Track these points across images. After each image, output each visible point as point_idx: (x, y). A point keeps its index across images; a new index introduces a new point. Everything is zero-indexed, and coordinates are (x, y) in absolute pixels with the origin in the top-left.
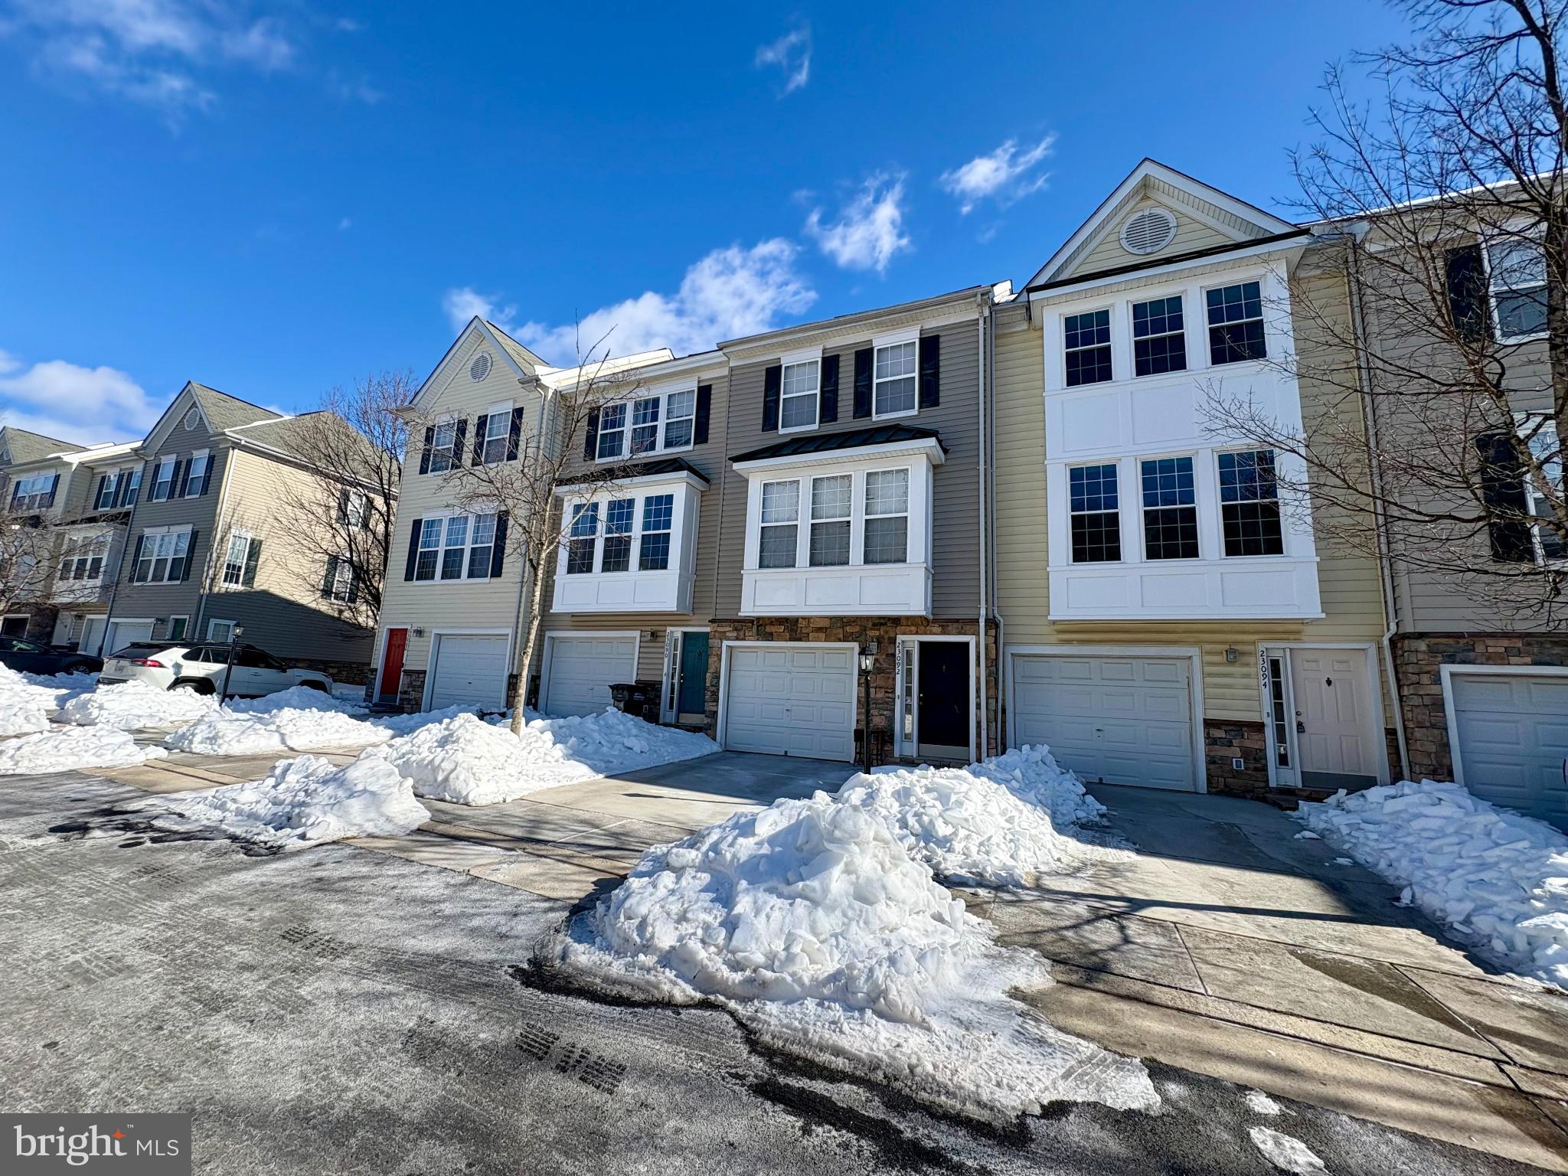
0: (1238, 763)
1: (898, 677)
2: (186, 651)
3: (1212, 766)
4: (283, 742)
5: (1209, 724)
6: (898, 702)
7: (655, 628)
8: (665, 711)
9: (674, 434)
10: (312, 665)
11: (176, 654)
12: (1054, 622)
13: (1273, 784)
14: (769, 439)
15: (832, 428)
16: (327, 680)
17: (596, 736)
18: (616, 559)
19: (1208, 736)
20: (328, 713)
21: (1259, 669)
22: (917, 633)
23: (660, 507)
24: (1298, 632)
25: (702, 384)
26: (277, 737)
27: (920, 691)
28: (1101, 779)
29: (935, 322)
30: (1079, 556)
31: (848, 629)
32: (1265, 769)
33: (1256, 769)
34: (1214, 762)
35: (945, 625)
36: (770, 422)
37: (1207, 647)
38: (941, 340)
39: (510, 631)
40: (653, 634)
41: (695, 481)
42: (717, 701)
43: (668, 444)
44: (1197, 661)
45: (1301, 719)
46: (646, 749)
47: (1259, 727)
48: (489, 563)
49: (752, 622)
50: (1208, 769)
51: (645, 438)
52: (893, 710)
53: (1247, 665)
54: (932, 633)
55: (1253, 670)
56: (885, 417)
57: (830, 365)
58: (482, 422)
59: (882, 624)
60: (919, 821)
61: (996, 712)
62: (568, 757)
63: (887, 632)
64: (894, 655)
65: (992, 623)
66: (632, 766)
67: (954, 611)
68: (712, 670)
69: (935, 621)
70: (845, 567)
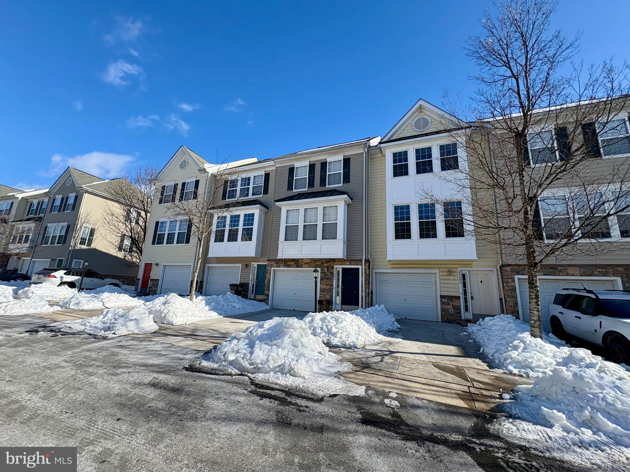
0: (451, 311)
1: (334, 281)
2: (65, 271)
3: (443, 312)
4: (103, 305)
5: (442, 297)
6: (334, 290)
7: (247, 263)
8: (250, 294)
9: (256, 191)
10: (113, 277)
11: (61, 273)
12: (390, 261)
13: (463, 318)
14: (290, 194)
15: (312, 190)
16: (120, 283)
17: (223, 303)
18: (233, 237)
19: (441, 301)
20: (121, 295)
21: (459, 277)
22: (341, 265)
23: (249, 218)
24: (471, 264)
25: (266, 173)
26: (101, 303)
27: (342, 285)
28: (406, 317)
29: (349, 153)
30: (397, 237)
31: (317, 263)
32: (460, 313)
33: (457, 313)
34: (443, 311)
35: (351, 261)
36: (290, 187)
37: (441, 270)
38: (351, 159)
39: (192, 264)
40: (246, 265)
41: (263, 208)
42: (269, 290)
43: (253, 194)
44: (438, 275)
45: (472, 295)
46: (241, 307)
47: (458, 298)
48: (185, 238)
49: (282, 260)
50: (441, 313)
51: (245, 192)
52: (332, 293)
53: (454, 276)
54: (346, 265)
55: (456, 278)
56: (331, 186)
57: (312, 167)
58: (184, 184)
59: (329, 261)
60: (327, 328)
61: (369, 293)
62: (210, 310)
63: (330, 264)
64: (333, 273)
65: (367, 261)
66: (235, 313)
67: (354, 257)
68: (267, 279)
69: (347, 260)
70: (316, 241)
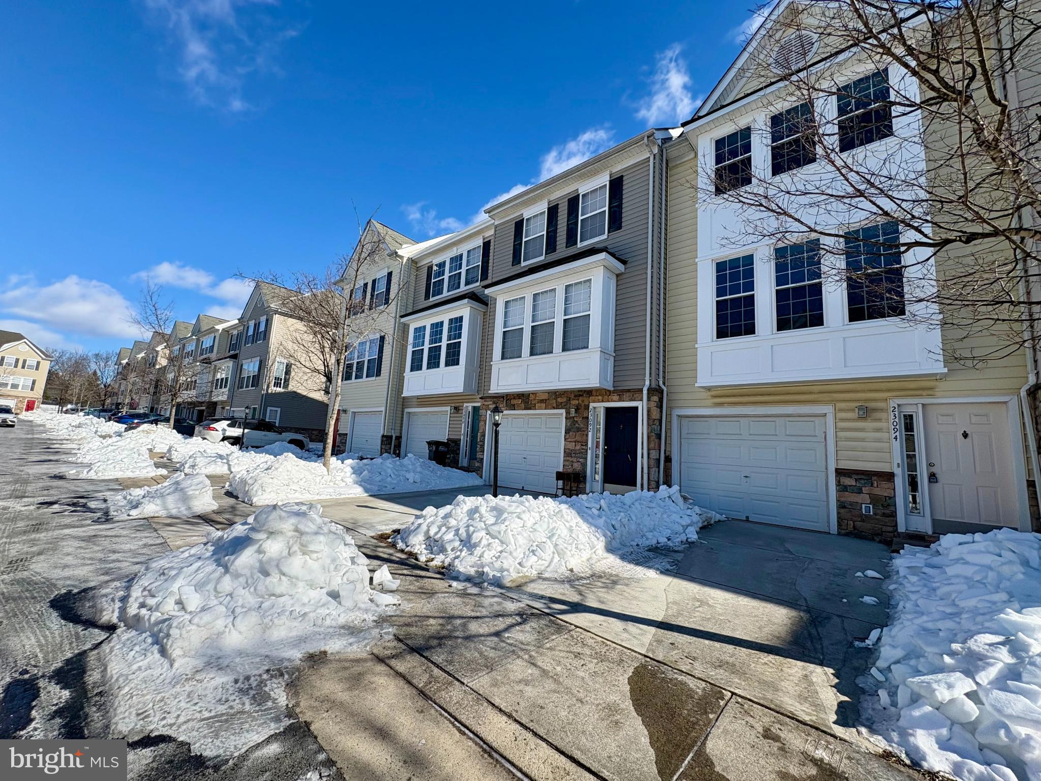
0: (867, 508)
1: (590, 434)
2: (229, 422)
3: (842, 511)
4: (229, 469)
5: (840, 472)
6: (589, 452)
7: (457, 405)
8: (462, 458)
9: (470, 276)
10: (297, 430)
11: (224, 424)
12: (709, 389)
13: (901, 529)
14: (517, 270)
15: (553, 257)
17: (389, 471)
18: (434, 363)
19: (838, 484)
21: (890, 424)
22: (603, 401)
23: (457, 323)
24: (931, 389)
25: (486, 240)
27: (606, 443)
28: (747, 517)
29: (618, 167)
30: (722, 333)
31: (559, 400)
32: (894, 515)
33: (884, 515)
34: (844, 507)
35: (621, 393)
36: (516, 259)
37: (840, 405)
38: (624, 179)
39: (383, 409)
40: (456, 408)
41: (476, 304)
42: (483, 452)
43: (467, 283)
44: (830, 419)
45: (934, 470)
46: (418, 480)
47: (890, 476)
48: (375, 368)
49: (503, 397)
50: (838, 513)
51: (455, 282)
52: (586, 459)
53: (880, 420)
54: (612, 401)
55: (883, 425)
56: (586, 243)
57: (553, 211)
58: (374, 281)
59: (580, 396)
61: (658, 460)
63: (583, 401)
64: (587, 418)
65: (656, 391)
67: (628, 383)
68: (481, 431)
69: (614, 392)
70: (550, 355)
